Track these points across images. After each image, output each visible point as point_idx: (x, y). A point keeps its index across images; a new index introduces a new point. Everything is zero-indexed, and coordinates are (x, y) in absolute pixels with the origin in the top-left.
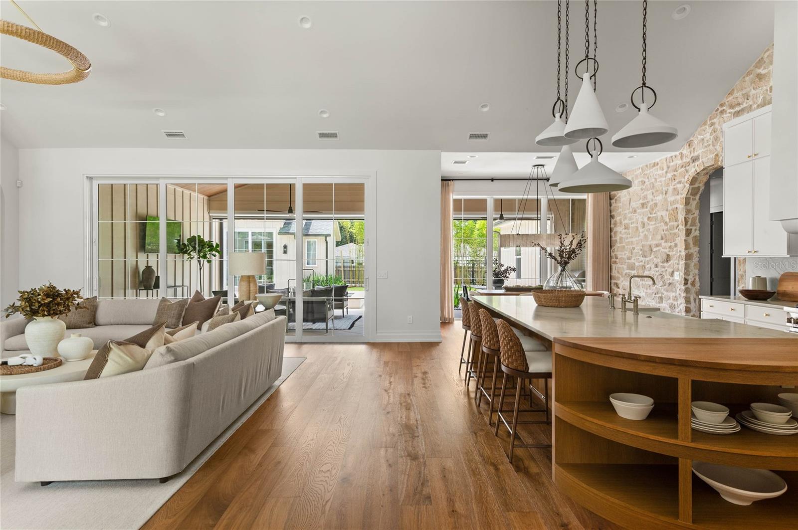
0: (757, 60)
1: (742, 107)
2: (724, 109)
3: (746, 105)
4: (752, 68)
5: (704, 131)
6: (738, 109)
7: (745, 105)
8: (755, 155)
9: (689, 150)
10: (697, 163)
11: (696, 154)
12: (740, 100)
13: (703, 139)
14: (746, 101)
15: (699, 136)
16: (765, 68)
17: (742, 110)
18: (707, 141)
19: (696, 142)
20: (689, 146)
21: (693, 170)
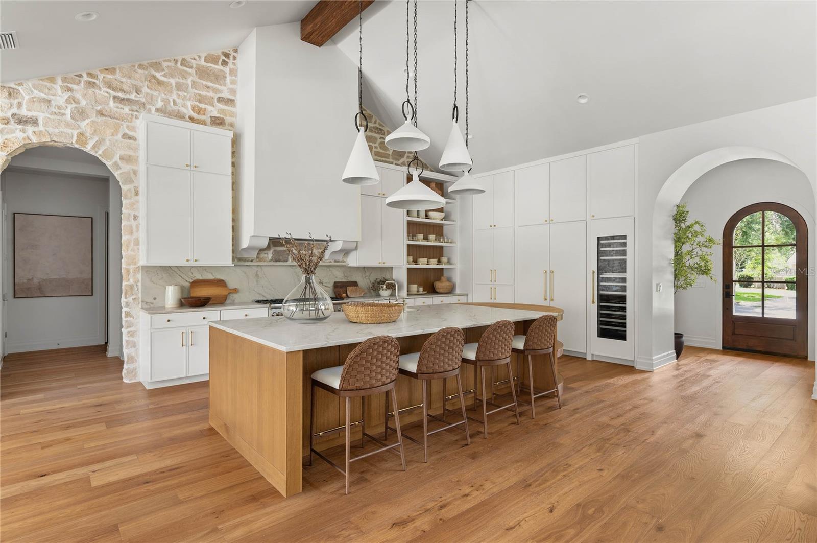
0: (154, 61)
1: (127, 96)
2: (94, 83)
3: (134, 98)
4: (145, 63)
5: (49, 90)
6: (121, 95)
7: (133, 96)
8: (195, 167)
9: (7, 100)
10: (30, 129)
11: (24, 112)
12: (125, 88)
13: (49, 101)
14: (134, 94)
15: (35, 91)
16: (165, 76)
17: (128, 100)
18: (59, 108)
19: (27, 97)
20: (10, 94)
21: (21, 135)
